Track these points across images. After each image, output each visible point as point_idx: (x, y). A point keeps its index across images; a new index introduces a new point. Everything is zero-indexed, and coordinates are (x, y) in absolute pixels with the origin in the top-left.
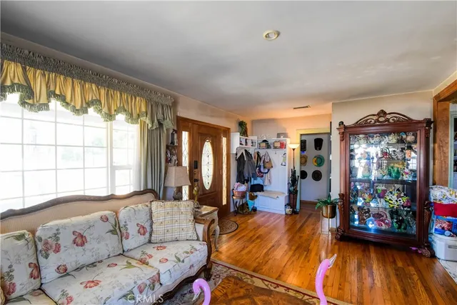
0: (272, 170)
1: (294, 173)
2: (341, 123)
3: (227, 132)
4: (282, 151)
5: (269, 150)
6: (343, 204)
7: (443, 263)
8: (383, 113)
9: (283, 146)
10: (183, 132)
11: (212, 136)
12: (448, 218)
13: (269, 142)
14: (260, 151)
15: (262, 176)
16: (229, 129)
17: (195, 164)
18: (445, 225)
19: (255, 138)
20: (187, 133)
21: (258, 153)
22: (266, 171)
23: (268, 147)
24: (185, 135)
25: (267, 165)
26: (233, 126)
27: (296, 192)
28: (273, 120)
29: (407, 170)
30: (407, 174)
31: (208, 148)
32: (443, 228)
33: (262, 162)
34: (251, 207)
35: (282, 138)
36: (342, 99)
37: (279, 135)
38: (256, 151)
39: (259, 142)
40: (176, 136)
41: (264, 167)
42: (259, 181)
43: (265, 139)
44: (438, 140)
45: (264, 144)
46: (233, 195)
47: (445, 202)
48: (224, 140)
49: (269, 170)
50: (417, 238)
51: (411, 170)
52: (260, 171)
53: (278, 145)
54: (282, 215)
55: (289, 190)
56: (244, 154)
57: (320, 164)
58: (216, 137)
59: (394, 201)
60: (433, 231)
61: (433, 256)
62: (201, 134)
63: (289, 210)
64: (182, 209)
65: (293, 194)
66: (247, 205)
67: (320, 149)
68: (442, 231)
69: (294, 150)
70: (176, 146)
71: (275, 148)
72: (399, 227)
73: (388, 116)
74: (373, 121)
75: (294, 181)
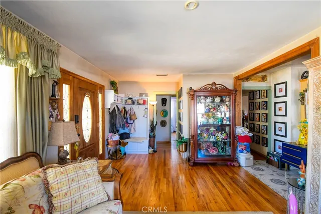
0: (135, 121)
1: (152, 123)
2: (191, 89)
3: (102, 89)
4: (144, 107)
5: (133, 106)
6: (194, 142)
7: (245, 168)
8: (214, 84)
9: (145, 102)
10: (64, 85)
11: (90, 91)
12: (245, 143)
13: (134, 99)
14: (126, 106)
15: (129, 126)
16: (103, 86)
17: (76, 118)
18: (243, 148)
19: (123, 96)
20: (67, 86)
21: (124, 108)
22: (132, 122)
23: (133, 103)
24: (66, 88)
25: (133, 117)
26: (106, 84)
27: (154, 137)
28: (136, 83)
29: (225, 118)
30: (225, 120)
31: (87, 102)
32: (242, 149)
33: (128, 115)
34: (123, 152)
35: (144, 97)
36: (191, 72)
37: (141, 95)
38: (123, 106)
39: (126, 99)
40: (57, 88)
41: (131, 119)
42: (126, 131)
43: (130, 97)
44: (237, 101)
45: (130, 101)
46: (108, 144)
47: (243, 135)
48: (100, 96)
49: (134, 121)
50: (232, 157)
51: (227, 118)
52: (127, 123)
53: (142, 102)
54: (147, 155)
55: (150, 136)
56: (116, 108)
57: (165, 116)
58: (94, 92)
59: (219, 137)
60: (238, 151)
61: (240, 166)
62: (81, 89)
63: (151, 150)
64: (89, 171)
65: (152, 137)
66: (120, 151)
67: (165, 105)
68: (242, 151)
69: (153, 105)
70: (58, 100)
71: (140, 104)
72: (223, 152)
73: (217, 86)
74: (209, 89)
75: (153, 129)
